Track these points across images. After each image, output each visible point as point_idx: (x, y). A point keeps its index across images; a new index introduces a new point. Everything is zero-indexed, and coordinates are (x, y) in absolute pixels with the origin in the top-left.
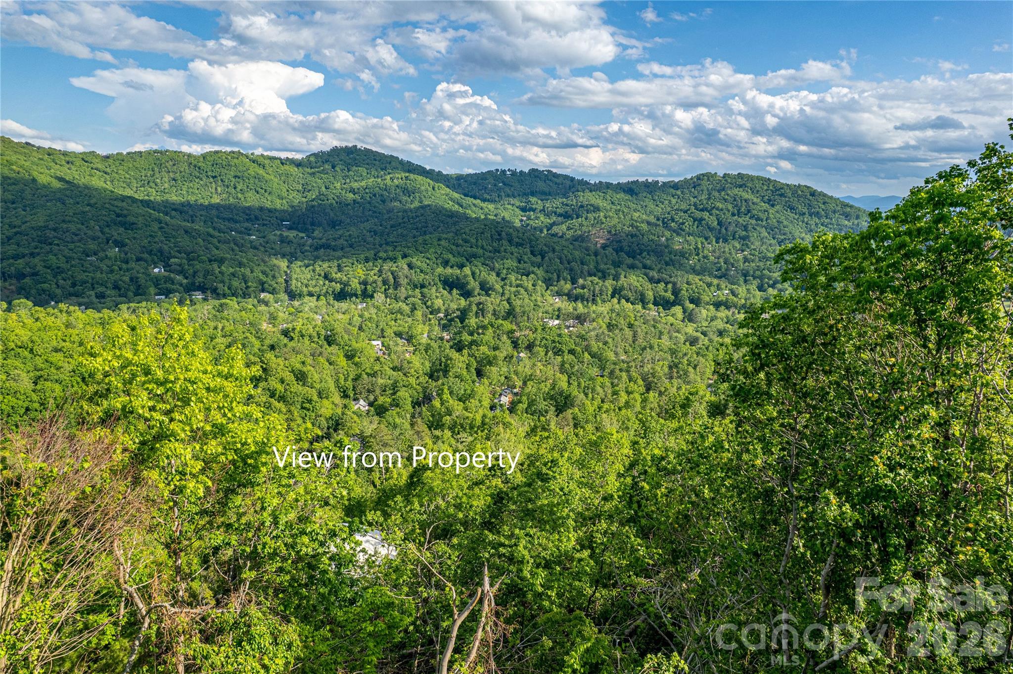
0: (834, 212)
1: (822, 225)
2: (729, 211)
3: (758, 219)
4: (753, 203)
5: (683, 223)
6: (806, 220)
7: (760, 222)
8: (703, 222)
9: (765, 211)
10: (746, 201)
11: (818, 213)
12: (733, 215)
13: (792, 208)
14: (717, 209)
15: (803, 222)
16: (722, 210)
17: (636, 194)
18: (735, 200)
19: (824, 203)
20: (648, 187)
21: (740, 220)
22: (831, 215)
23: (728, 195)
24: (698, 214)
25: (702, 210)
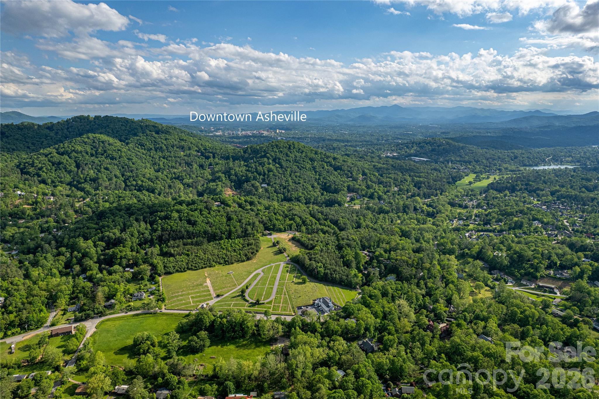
0: (173, 146)
1: (164, 158)
2: (87, 152)
3: (112, 158)
4: (109, 144)
5: (41, 169)
6: (152, 154)
7: (114, 161)
8: (61, 166)
9: (119, 150)
10: (103, 142)
11: (161, 147)
12: (92, 155)
13: (142, 145)
14: (77, 152)
15: (150, 156)
16: (81, 152)
17: (7, 137)
18: (94, 142)
19: (166, 139)
20: (22, 129)
21: (96, 160)
22: (171, 149)
23: (88, 138)
24: (57, 157)
25: (62, 154)
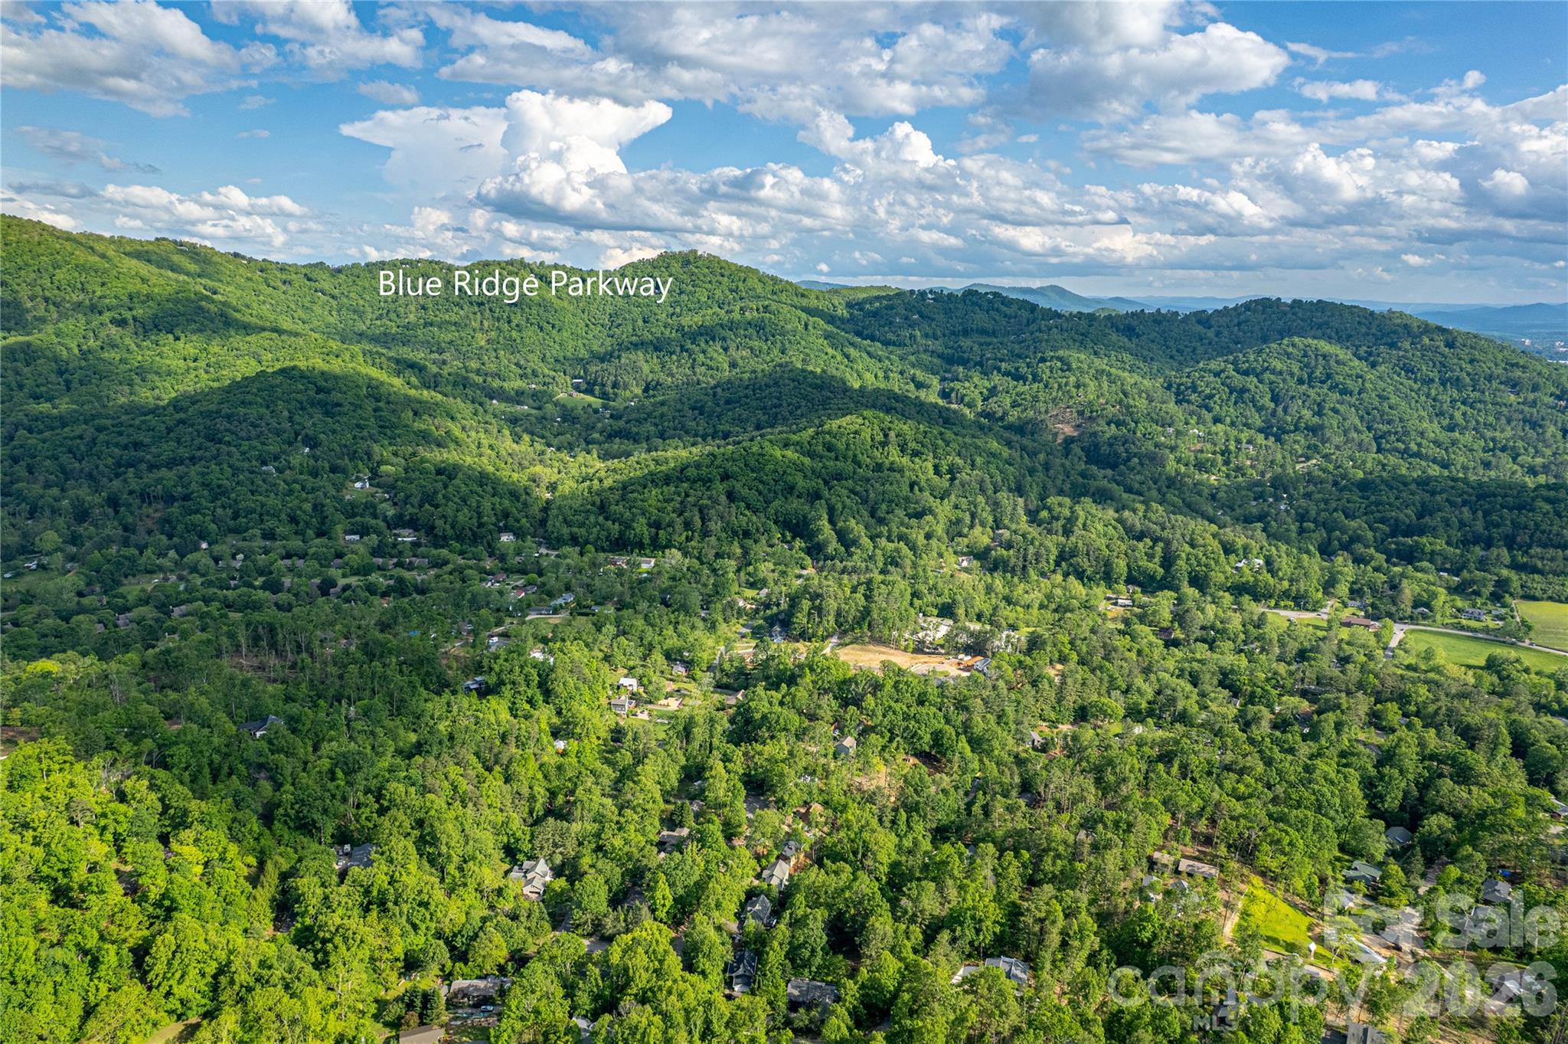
0: (1490, 378)
1: (1464, 403)
2: (1292, 375)
3: (1345, 392)
4: (1337, 362)
5: (1211, 397)
6: (1433, 392)
7: (1347, 398)
8: (1246, 395)
9: (1359, 376)
10: (1324, 357)
11: (1458, 379)
12: (1301, 382)
13: (1409, 370)
14: (1273, 372)
15: (1428, 396)
16: (1281, 373)
17: (1138, 336)
18: (1305, 356)
19: (1471, 361)
20: (1159, 323)
21: (1312, 392)
22: (1483, 383)
23: (1294, 345)
24: (1238, 380)
25: (1246, 373)
